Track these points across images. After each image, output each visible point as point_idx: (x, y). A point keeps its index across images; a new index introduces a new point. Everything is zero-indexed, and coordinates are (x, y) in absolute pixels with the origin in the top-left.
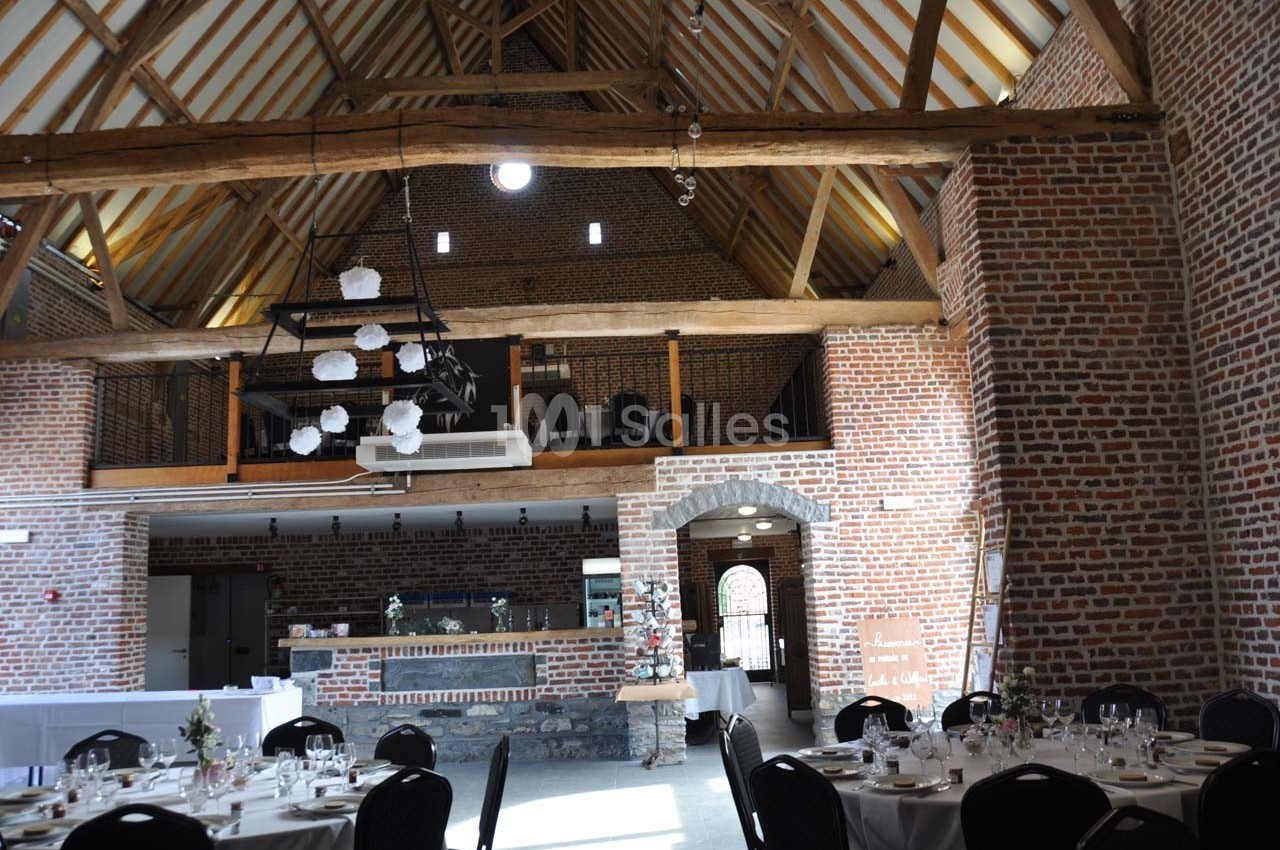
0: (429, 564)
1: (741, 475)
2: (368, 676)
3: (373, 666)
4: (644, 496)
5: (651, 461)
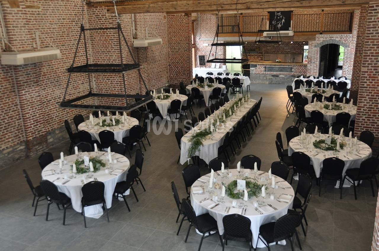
2: (263, 69)
4: (313, 42)
5: (316, 35)
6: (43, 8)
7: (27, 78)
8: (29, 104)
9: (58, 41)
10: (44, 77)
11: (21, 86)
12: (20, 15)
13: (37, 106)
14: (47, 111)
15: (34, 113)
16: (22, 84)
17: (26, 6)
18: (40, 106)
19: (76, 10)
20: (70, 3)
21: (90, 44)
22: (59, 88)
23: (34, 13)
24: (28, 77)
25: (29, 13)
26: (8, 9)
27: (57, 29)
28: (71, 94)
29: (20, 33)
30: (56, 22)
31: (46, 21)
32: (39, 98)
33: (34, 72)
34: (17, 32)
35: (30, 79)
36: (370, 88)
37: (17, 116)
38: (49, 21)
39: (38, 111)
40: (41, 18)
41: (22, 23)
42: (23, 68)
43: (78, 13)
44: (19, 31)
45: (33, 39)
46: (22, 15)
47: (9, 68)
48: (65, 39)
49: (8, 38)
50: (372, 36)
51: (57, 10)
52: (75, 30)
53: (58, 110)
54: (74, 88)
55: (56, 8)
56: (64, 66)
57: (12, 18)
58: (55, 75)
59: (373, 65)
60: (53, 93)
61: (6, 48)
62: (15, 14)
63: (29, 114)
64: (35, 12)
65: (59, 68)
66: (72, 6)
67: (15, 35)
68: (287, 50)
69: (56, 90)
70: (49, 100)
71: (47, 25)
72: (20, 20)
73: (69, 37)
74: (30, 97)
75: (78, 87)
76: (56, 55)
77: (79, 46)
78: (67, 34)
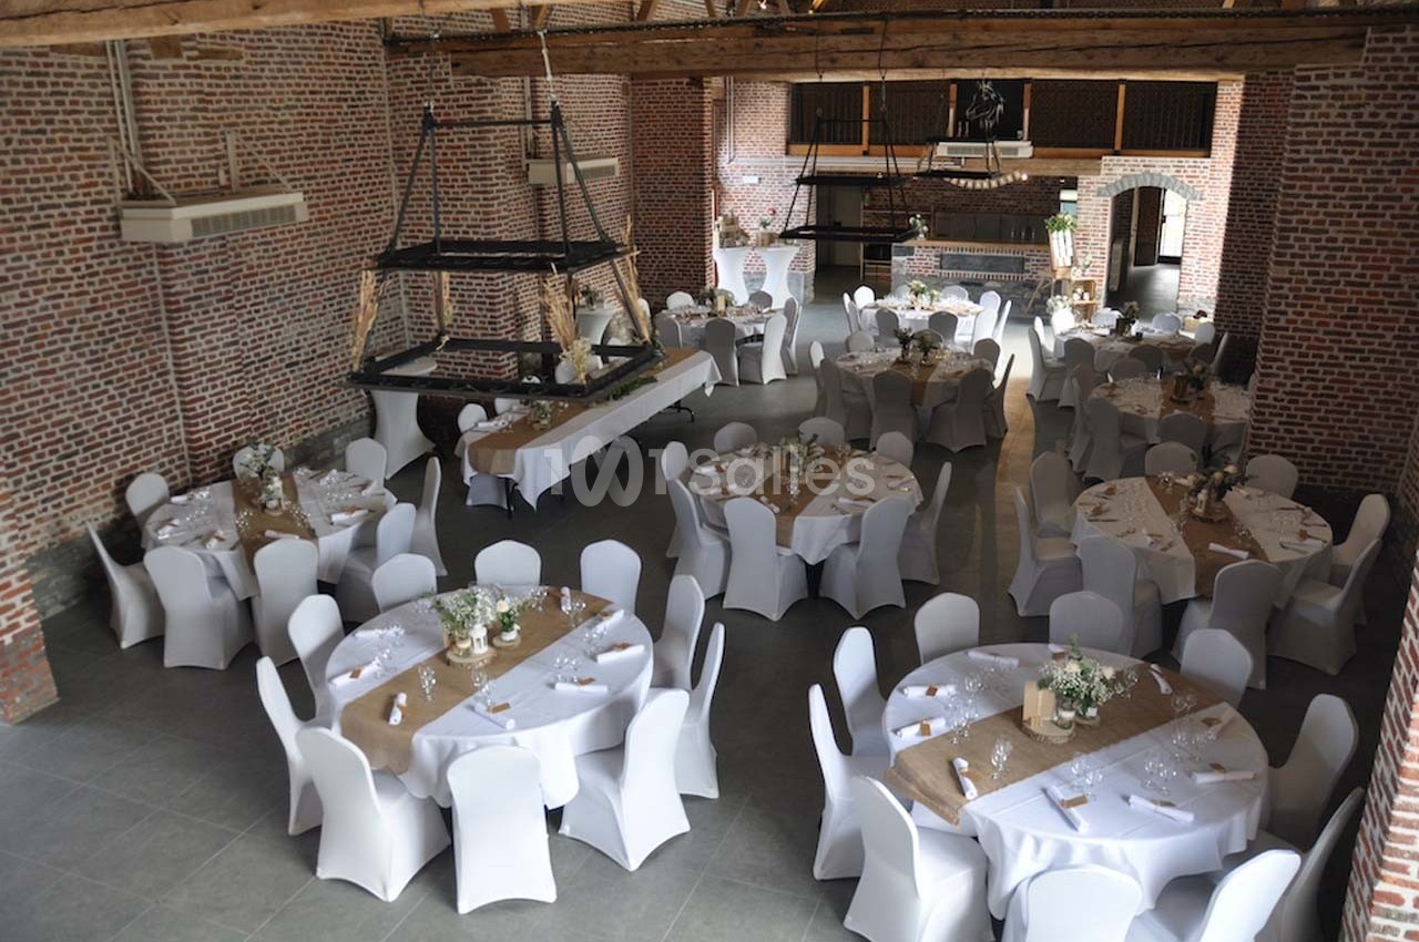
1: (1152, 170)
2: (934, 261)
3: (936, 256)
4: (1093, 178)
5: (1101, 158)
6: (250, 58)
7: (197, 285)
8: (203, 370)
9: (295, 165)
10: (248, 281)
11: (179, 310)
12: (182, 80)
13: (228, 375)
14: (259, 393)
15: (218, 401)
16: (183, 305)
17: (200, 51)
18: (236, 376)
19: (352, 62)
20: (335, 43)
21: (393, 175)
22: (297, 317)
23: (223, 73)
24: (202, 281)
25: (208, 73)
26: (147, 63)
27: (291, 126)
28: (332, 338)
29: (179, 140)
30: (290, 103)
31: (260, 98)
32: (236, 351)
33: (220, 265)
34: (170, 136)
35: (208, 288)
36: (1295, 330)
37: (167, 410)
38: (268, 97)
39: (232, 393)
40: (243, 89)
41: (188, 107)
42: (187, 252)
43: (358, 72)
44: (175, 131)
45: (217, 158)
46: (187, 81)
47: (142, 254)
48: (315, 156)
49: (144, 154)
50: (1304, 170)
51: (293, 63)
52: (347, 126)
53: (292, 390)
54: (341, 316)
55: (289, 56)
56: (311, 245)
57: (156, 89)
58: (283, 273)
59: (1307, 260)
60: (278, 334)
61: (135, 189)
62: (166, 76)
63: (204, 403)
64: (228, 69)
65: (295, 252)
66: (340, 50)
67: (166, 145)
68: (1005, 202)
69: (285, 323)
70: (263, 356)
71: (261, 112)
72: (180, 98)
73: (328, 152)
74: (205, 347)
76: (291, 209)
77: (359, 181)
78: (323, 142)
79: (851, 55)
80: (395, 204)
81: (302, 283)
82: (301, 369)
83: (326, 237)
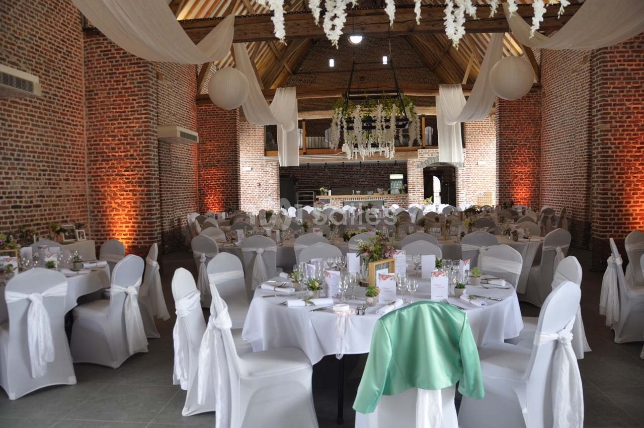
0: (342, 175)
3: (341, 203)
4: (415, 160)
5: (417, 151)
19: (65, 32)
20: (56, 16)
22: (21, 176)
27: (26, 53)
28: (43, 197)
30: (26, 39)
36: (617, 156)
38: (11, 28)
43: (68, 40)
50: (611, 75)
51: (29, 15)
52: (60, 68)
53: (14, 225)
54: (50, 184)
55: (27, 10)
56: (34, 132)
58: (14, 144)
59: (618, 119)
60: (8, 183)
65: (23, 132)
66: (58, 22)
69: (13, 177)
71: (7, 35)
75: (58, 184)
76: (31, 84)
77: (65, 104)
78: (45, 70)
79: (373, 25)
80: (85, 125)
81: (27, 154)
82: (22, 212)
83: (44, 130)
